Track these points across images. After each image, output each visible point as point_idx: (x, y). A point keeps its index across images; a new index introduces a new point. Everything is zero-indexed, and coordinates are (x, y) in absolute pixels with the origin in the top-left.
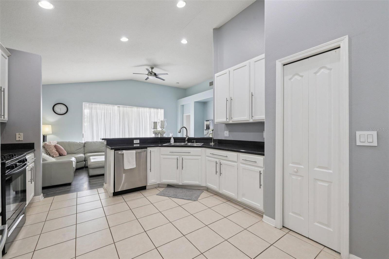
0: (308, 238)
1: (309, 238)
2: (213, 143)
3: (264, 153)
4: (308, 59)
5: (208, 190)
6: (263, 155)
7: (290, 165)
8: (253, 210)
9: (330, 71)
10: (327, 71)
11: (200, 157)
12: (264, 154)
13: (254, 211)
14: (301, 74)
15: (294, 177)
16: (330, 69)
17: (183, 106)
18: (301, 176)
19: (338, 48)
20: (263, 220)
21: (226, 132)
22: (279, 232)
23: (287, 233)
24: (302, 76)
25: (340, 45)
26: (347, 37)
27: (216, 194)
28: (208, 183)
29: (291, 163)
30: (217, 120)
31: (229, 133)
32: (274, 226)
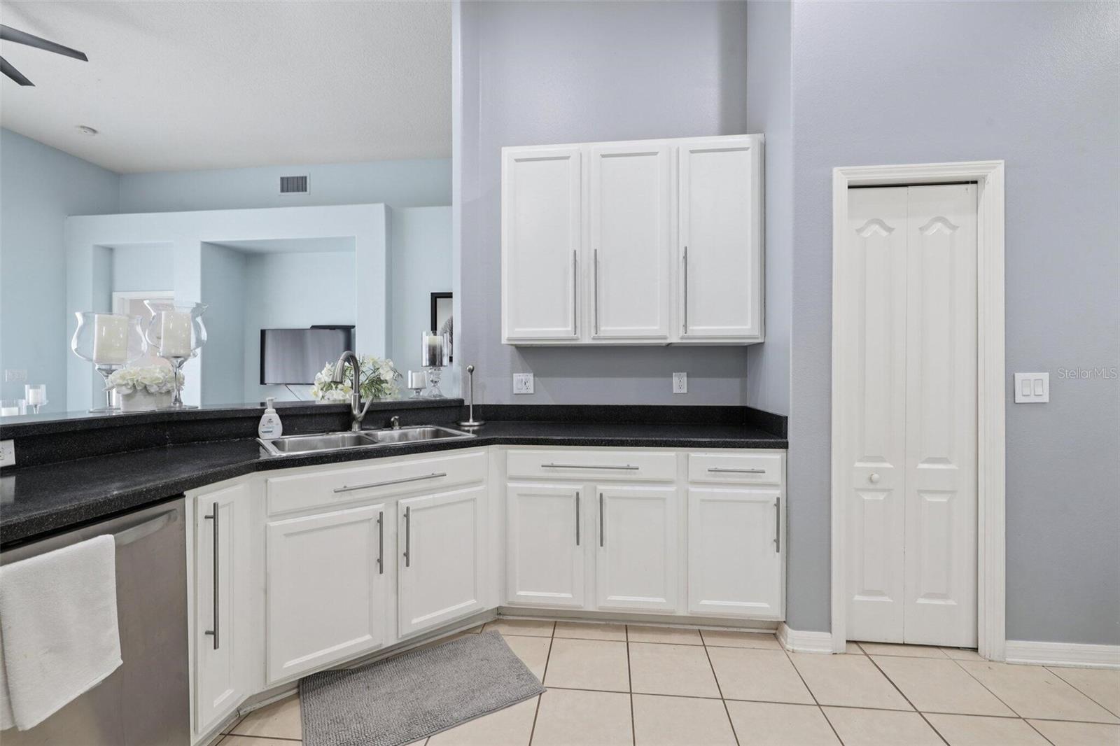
0: (904, 644)
1: (906, 643)
2: (471, 422)
3: (785, 441)
4: (905, 188)
5: (505, 618)
6: (785, 446)
7: (858, 464)
9: (951, 231)
10: (948, 231)
11: (481, 488)
12: (787, 443)
14: (889, 223)
15: (867, 497)
16: (954, 228)
17: (111, 250)
18: (883, 490)
19: (975, 182)
20: (789, 647)
21: (521, 378)
22: (857, 662)
23: (866, 654)
24: (890, 230)
25: (984, 178)
26: (1003, 165)
27: (551, 620)
28: (521, 590)
29: (860, 461)
30: (517, 330)
31: (534, 380)
32: (829, 651)
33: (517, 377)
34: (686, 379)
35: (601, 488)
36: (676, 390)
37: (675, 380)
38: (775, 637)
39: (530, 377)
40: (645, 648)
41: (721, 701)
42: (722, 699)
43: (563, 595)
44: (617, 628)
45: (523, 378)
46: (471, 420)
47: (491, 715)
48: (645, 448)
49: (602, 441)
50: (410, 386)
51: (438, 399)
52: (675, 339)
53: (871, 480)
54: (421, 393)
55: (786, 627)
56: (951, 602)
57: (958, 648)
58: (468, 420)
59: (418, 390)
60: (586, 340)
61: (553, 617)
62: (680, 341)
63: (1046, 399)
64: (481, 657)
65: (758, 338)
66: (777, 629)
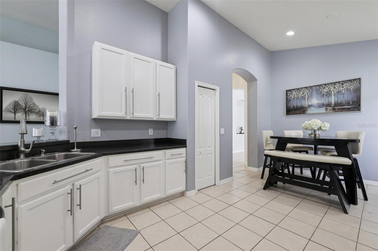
0: (205, 188)
3: (186, 145)
4: (205, 88)
8: (172, 198)
10: (211, 99)
11: (100, 173)
13: (174, 197)
14: (203, 95)
15: (200, 157)
18: (202, 155)
19: (215, 90)
20: (188, 196)
21: (95, 131)
22: (200, 194)
23: (201, 192)
24: (203, 97)
25: (216, 89)
26: (219, 88)
27: (123, 214)
28: (114, 207)
29: (199, 149)
30: (102, 112)
31: (101, 132)
32: (195, 194)
33: (93, 131)
34: (152, 130)
35: (142, 165)
36: (150, 134)
37: (150, 131)
38: (183, 195)
39: (99, 131)
40: (158, 210)
41: (163, 221)
42: (163, 220)
43: (130, 204)
44: (145, 208)
45: (96, 131)
46: (75, 149)
47: (129, 245)
48: (155, 151)
49: (143, 150)
50: (34, 135)
51: (55, 141)
52: (155, 119)
53: (200, 153)
54: (41, 138)
55: (186, 192)
56: (212, 176)
57: (212, 186)
58: (74, 148)
59: (39, 137)
60: (128, 118)
61: (123, 213)
62: (156, 119)
63: (224, 134)
64: (109, 234)
65: (175, 119)
66: (183, 193)
